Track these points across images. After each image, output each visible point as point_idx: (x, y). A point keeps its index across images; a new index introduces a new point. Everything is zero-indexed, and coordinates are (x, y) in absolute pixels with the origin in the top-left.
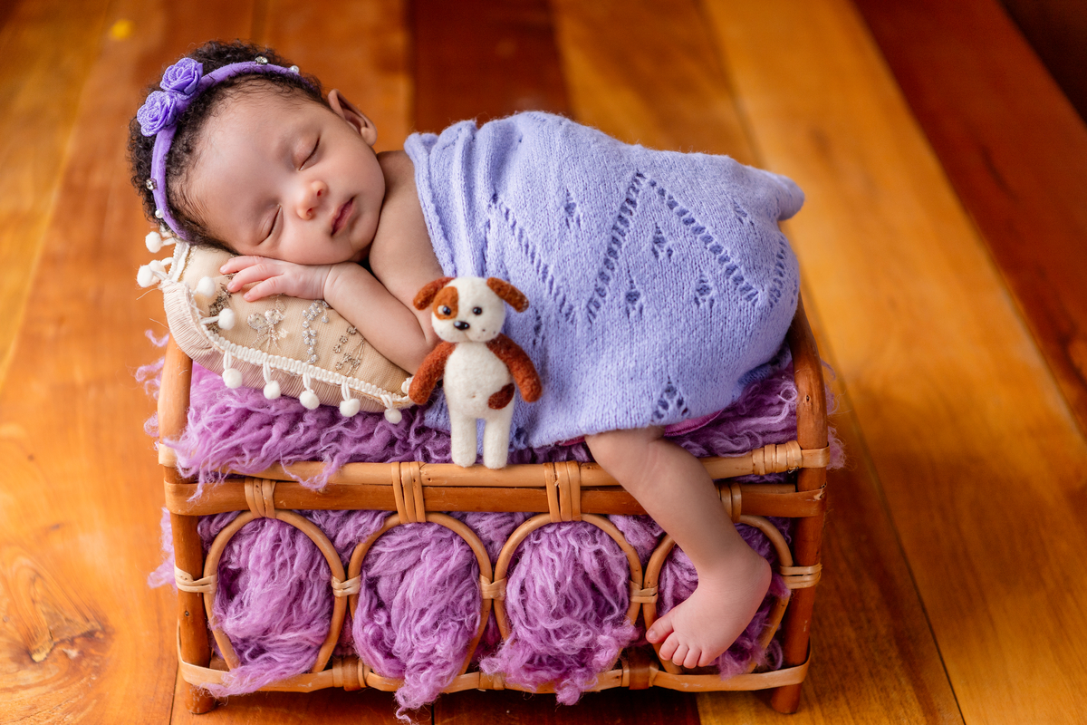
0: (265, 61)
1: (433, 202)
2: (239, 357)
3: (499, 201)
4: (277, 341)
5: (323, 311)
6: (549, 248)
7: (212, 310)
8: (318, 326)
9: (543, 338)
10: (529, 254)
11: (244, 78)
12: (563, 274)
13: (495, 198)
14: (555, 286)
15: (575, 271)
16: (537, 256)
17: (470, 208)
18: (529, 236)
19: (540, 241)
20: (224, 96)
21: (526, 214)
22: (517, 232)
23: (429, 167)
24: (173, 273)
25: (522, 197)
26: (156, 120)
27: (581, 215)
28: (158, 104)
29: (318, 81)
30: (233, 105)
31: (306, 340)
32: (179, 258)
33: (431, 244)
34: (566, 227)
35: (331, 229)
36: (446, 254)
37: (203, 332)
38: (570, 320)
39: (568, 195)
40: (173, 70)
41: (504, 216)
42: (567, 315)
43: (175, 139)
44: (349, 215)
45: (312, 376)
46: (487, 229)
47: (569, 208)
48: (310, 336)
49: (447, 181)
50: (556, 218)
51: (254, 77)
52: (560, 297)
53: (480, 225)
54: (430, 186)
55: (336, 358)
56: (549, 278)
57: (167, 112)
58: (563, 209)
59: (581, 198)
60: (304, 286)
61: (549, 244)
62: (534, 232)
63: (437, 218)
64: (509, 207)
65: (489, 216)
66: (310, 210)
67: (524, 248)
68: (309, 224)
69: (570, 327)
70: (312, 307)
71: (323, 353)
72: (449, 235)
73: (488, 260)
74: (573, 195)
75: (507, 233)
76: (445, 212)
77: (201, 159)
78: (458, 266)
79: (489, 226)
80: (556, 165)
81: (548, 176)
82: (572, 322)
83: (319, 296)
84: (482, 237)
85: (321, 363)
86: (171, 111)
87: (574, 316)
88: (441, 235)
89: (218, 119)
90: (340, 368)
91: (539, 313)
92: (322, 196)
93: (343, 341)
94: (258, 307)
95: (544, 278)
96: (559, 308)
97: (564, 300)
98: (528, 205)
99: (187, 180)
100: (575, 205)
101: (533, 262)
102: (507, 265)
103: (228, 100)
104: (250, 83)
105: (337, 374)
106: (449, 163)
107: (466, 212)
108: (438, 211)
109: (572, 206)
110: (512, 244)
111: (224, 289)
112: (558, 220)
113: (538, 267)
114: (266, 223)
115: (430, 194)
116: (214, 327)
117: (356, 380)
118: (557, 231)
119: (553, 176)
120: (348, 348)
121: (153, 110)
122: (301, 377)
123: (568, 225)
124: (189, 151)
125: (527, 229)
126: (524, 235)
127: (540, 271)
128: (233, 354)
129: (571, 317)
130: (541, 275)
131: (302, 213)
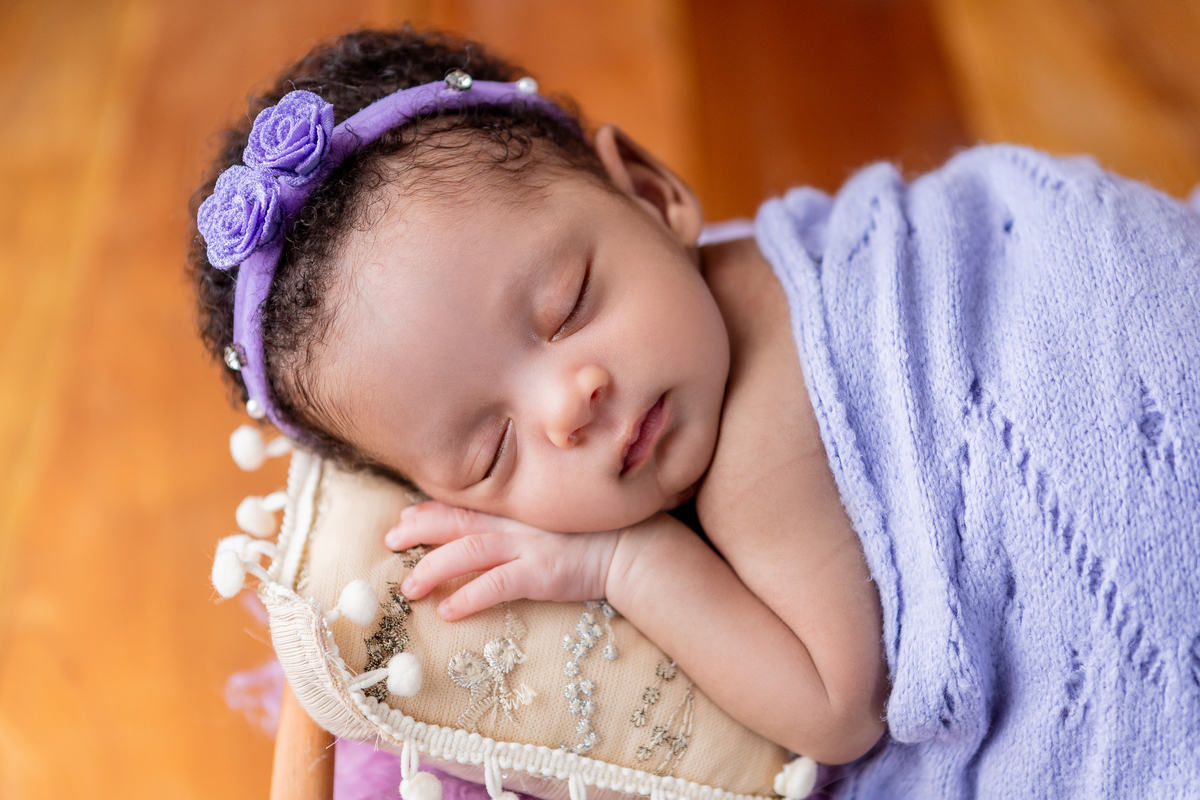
0: (466, 81)
1: (840, 398)
2: (433, 753)
3: (986, 399)
4: (512, 711)
5: (605, 633)
6: (1106, 520)
7: (372, 650)
8: (598, 669)
9: (1086, 708)
10: (1060, 532)
11: (423, 129)
12: (1139, 580)
13: (975, 389)
14: (1118, 607)
15: (1165, 575)
16: (1077, 538)
17: (923, 416)
18: (1060, 491)
19: (1086, 503)
20: (382, 180)
21: (1052, 437)
22: (1032, 481)
23: (825, 311)
24: (288, 539)
25: (1040, 396)
26: (238, 233)
27: (1178, 444)
28: (239, 200)
29: (575, 106)
30: (403, 203)
31: (573, 706)
32: (299, 492)
33: (836, 487)
34: (1143, 472)
35: (620, 467)
36: (870, 513)
37: (355, 707)
38: (1150, 677)
39: (1144, 392)
40: (271, 120)
41: (1000, 438)
42: (1144, 667)
43: (280, 272)
44: (657, 432)
45: (589, 781)
46: (963, 466)
47: (1148, 426)
48: (580, 695)
49: (867, 346)
50: (1119, 449)
51: (443, 124)
52: (1130, 629)
53: (947, 454)
54: (832, 360)
55: (637, 737)
56: (1105, 587)
57: (260, 221)
58: (1134, 427)
59: (1174, 402)
60: (566, 581)
61: (1105, 511)
62: (1072, 482)
63: (852, 435)
64: (1012, 418)
65: (967, 435)
66: (577, 432)
67: (1049, 516)
68: (575, 456)
69: (1151, 691)
70: (581, 627)
71: (610, 728)
72: (876, 469)
73: (967, 535)
74: (1154, 392)
75: (1010, 481)
76: (866, 417)
77: (337, 324)
78: (899, 541)
79: (966, 457)
80: (1112, 315)
81: (1094, 343)
82: (1155, 681)
83: (596, 595)
84: (951, 484)
85: (605, 751)
86: (267, 219)
87: (1160, 669)
88: (858, 472)
89: (369, 237)
90: (645, 760)
91: (1080, 658)
92: (601, 397)
93: (652, 697)
94: (470, 632)
95: (1094, 583)
96: (1126, 652)
97: (1139, 632)
98: (1055, 416)
99: (309, 361)
100: (1160, 417)
101: (1068, 549)
102: (1010, 549)
103: (391, 190)
104: (437, 139)
105: (640, 774)
106: (867, 303)
107: (914, 425)
108: (852, 419)
109: (1153, 419)
110: (1022, 506)
111: (395, 593)
112: (1124, 455)
113: (1081, 559)
114: (479, 452)
115: (833, 380)
116: (378, 693)
117: (681, 782)
118: (1125, 481)
119: (1108, 346)
120: (662, 714)
121: (232, 212)
122: (565, 782)
123: (1146, 465)
124: (312, 302)
125: (1055, 473)
126: (1049, 486)
127: (1086, 571)
128: (422, 748)
129: (1153, 670)
130: (1086, 580)
131: (557, 438)
